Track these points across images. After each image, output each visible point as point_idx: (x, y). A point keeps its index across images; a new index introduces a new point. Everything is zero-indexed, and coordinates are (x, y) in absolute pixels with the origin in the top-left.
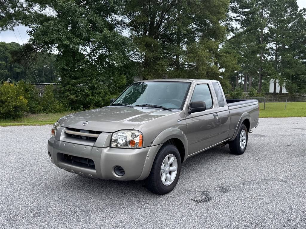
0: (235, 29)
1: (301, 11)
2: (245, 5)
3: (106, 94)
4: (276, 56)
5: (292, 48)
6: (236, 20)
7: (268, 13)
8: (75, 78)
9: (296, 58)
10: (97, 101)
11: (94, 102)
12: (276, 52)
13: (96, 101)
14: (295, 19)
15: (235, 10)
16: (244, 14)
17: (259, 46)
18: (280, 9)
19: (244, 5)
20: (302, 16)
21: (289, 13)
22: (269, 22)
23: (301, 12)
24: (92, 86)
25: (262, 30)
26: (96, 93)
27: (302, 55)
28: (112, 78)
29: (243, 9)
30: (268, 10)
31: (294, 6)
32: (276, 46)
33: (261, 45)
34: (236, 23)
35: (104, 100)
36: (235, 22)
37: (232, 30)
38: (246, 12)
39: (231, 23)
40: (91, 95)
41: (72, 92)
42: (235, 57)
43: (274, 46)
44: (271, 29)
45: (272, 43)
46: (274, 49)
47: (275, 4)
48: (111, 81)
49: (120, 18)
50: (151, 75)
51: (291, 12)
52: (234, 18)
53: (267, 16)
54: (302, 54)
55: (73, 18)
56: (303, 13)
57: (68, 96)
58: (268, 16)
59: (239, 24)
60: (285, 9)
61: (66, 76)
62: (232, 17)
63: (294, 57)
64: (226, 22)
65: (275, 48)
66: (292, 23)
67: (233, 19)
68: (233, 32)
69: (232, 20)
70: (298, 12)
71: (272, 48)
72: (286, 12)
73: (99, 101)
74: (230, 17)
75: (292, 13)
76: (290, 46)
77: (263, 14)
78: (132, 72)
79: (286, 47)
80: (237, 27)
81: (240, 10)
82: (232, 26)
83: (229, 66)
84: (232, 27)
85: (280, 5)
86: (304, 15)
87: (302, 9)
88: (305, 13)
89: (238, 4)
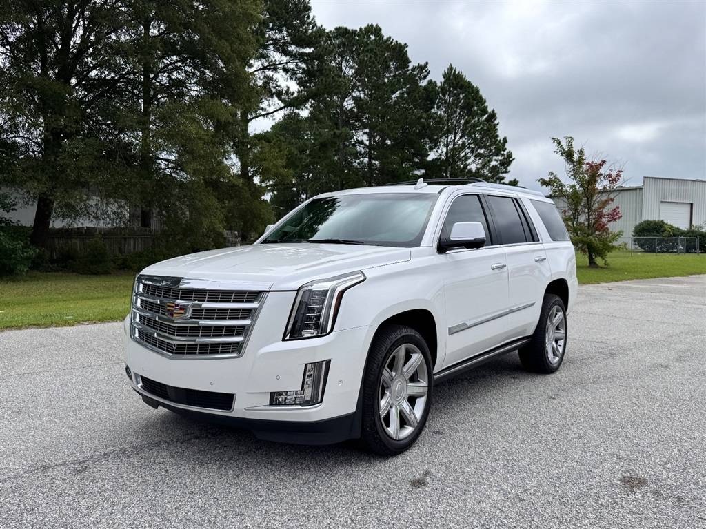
0: (284, 92)
1: (413, 69)
2: (303, 36)
4: (370, 159)
5: (398, 144)
6: (286, 70)
7: (352, 67)
9: (406, 165)
12: (370, 151)
14: (405, 86)
15: (281, 47)
16: (302, 57)
17: (335, 133)
18: (376, 60)
19: (301, 36)
20: (417, 80)
21: (391, 72)
22: (355, 87)
23: (415, 73)
25: (342, 102)
29: (300, 46)
30: (353, 60)
31: (402, 57)
32: (369, 140)
33: (339, 132)
34: (286, 77)
36: (284, 74)
37: (279, 94)
38: (306, 54)
39: (275, 76)
43: (365, 138)
44: (357, 100)
45: (361, 133)
46: (365, 145)
47: (366, 49)
51: (397, 69)
52: (280, 64)
53: (350, 73)
54: (418, 158)
56: (418, 74)
58: (353, 72)
59: (291, 79)
60: (386, 61)
62: (275, 61)
63: (402, 163)
64: (265, 72)
65: (367, 143)
66: (398, 92)
67: (279, 66)
68: (280, 99)
69: (275, 69)
70: (410, 71)
71: (361, 142)
72: (387, 68)
74: (271, 61)
75: (397, 73)
76: (394, 140)
77: (344, 68)
79: (388, 142)
80: (288, 88)
81: (293, 48)
82: (278, 84)
84: (277, 86)
85: (374, 51)
86: (420, 79)
87: (417, 65)
88: (422, 75)
89: (288, 35)
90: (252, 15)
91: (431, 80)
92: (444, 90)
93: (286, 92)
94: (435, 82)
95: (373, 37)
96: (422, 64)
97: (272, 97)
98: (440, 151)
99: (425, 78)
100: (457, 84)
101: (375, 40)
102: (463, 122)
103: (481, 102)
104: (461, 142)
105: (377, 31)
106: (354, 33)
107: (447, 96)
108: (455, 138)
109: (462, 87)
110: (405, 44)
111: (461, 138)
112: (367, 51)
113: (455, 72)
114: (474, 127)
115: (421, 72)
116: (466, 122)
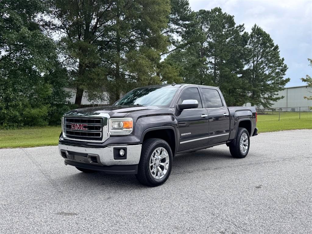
0: (176, 42)
1: (237, 27)
3: (25, 106)
4: (215, 70)
5: (229, 63)
6: (177, 32)
7: (207, 28)
9: (233, 72)
11: (9, 117)
12: (215, 66)
13: (10, 116)
14: (233, 34)
15: (176, 22)
16: (185, 26)
17: (199, 60)
18: (219, 24)
19: (185, 16)
21: (226, 29)
22: (208, 36)
23: (238, 29)
24: (7, 97)
25: (202, 44)
26: (11, 106)
28: (34, 87)
29: (183, 21)
30: (208, 24)
31: (231, 22)
32: (215, 61)
33: (202, 59)
34: (177, 35)
35: (22, 114)
37: (174, 43)
38: (187, 24)
39: (172, 35)
40: (5, 108)
42: (176, 69)
43: (213, 61)
44: (210, 43)
45: (211, 58)
46: (213, 64)
48: (33, 91)
50: (86, 84)
51: (229, 27)
52: (175, 29)
53: (206, 30)
54: (238, 69)
56: (239, 29)
58: (208, 30)
59: (180, 36)
60: (223, 24)
62: (173, 28)
63: (231, 71)
64: (168, 33)
66: (229, 38)
67: (174, 30)
68: (174, 45)
69: (173, 32)
70: (235, 28)
71: (211, 63)
72: (224, 27)
73: (15, 116)
74: (171, 29)
75: (229, 29)
76: (228, 60)
77: (203, 28)
78: (61, 81)
79: (224, 62)
80: (178, 40)
81: (181, 22)
82: (173, 38)
83: (171, 77)
85: (218, 20)
86: (240, 32)
87: (239, 25)
88: (241, 30)
89: (179, 16)
91: (246, 32)
92: (252, 36)
93: (177, 42)
94: (248, 33)
95: (217, 13)
96: (242, 24)
97: (170, 44)
98: (250, 65)
99: (242, 31)
100: (259, 33)
101: (219, 14)
102: (261, 51)
103: (271, 41)
104: (260, 61)
105: (219, 10)
106: (208, 12)
107: (254, 39)
108: (258, 58)
109: (261, 34)
110: (233, 16)
111: (260, 58)
112: (215, 20)
113: (258, 27)
114: (267, 53)
115: (241, 28)
116: (264, 51)
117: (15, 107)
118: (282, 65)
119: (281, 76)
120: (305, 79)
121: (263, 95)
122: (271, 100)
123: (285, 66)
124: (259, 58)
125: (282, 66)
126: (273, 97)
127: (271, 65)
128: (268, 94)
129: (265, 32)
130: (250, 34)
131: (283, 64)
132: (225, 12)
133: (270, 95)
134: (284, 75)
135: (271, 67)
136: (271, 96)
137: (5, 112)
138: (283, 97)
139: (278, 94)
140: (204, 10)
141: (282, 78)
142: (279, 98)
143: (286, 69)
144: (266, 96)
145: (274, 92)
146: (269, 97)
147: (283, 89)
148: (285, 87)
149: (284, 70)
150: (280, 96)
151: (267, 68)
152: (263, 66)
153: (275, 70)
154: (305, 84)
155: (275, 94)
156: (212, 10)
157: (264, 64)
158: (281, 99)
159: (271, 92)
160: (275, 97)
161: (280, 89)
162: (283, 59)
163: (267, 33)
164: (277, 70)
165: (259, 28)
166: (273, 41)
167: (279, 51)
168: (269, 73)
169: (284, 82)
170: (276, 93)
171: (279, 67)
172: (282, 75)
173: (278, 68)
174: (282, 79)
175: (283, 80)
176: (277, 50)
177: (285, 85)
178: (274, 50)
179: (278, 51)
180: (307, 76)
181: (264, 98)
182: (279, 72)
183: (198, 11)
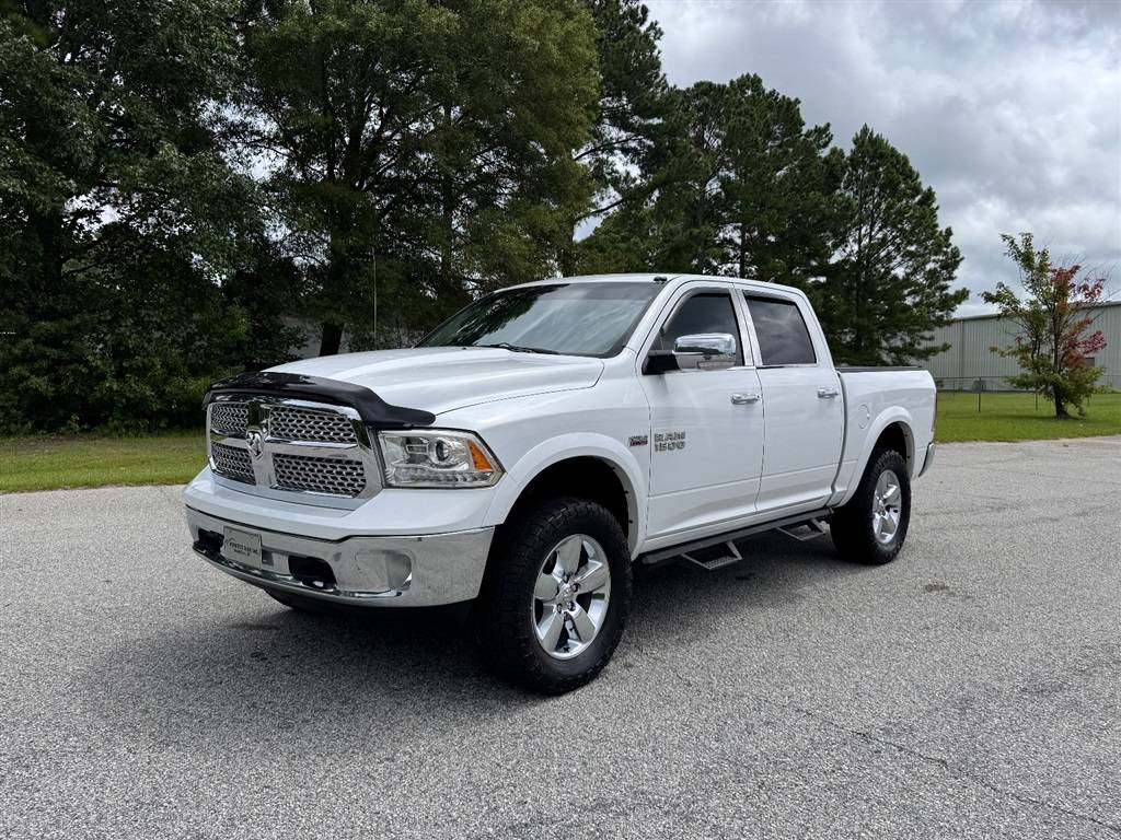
0: (622, 178)
1: (809, 134)
2: (649, 104)
3: (171, 370)
4: (743, 264)
5: (786, 242)
6: (625, 151)
7: (718, 136)
8: (50, 315)
9: (798, 271)
10: (132, 396)
11: (124, 400)
12: (743, 254)
13: (128, 399)
14: (795, 158)
15: (620, 120)
16: (648, 132)
17: (691, 233)
18: (753, 125)
19: (646, 105)
20: (814, 149)
21: (776, 139)
22: (722, 163)
23: (811, 139)
24: (120, 344)
25: (703, 186)
26: (131, 370)
27: (814, 263)
28: (196, 316)
29: (644, 117)
30: (720, 125)
31: (792, 118)
32: (742, 237)
33: (698, 231)
34: (625, 159)
35: (161, 394)
36: (622, 156)
37: (615, 182)
38: (654, 127)
39: (611, 159)
40: (114, 377)
41: (36, 365)
43: (736, 236)
44: (725, 183)
45: (730, 227)
46: (736, 245)
47: (739, 110)
48: (193, 326)
49: (231, 114)
51: (783, 135)
52: (618, 142)
53: (715, 144)
54: (815, 261)
55: (40, 97)
56: (815, 140)
57: (22, 379)
58: (720, 142)
59: (632, 162)
60: (769, 124)
61: (14, 308)
63: (792, 268)
64: (597, 155)
65: (739, 241)
66: (785, 168)
67: (616, 145)
68: (617, 189)
69: (612, 151)
70: (803, 137)
71: (731, 241)
72: (769, 135)
73: (143, 399)
74: (607, 140)
75: (785, 140)
76: (781, 235)
77: (706, 139)
78: (272, 298)
79: (771, 238)
80: (628, 174)
81: (635, 120)
82: (615, 168)
84: (613, 171)
85: (751, 112)
86: (819, 147)
87: (813, 128)
88: (822, 142)
89: (629, 102)
90: (584, 91)
91: (835, 148)
92: (855, 162)
93: (626, 178)
94: (841, 150)
95: (750, 92)
96: (822, 125)
97: (606, 187)
98: (848, 249)
99: (826, 145)
100: (875, 152)
101: (753, 96)
102: (883, 206)
103: (911, 177)
104: (880, 236)
105: (755, 82)
106: (721, 89)
107: (860, 171)
108: (872, 230)
109: (882, 156)
110: (797, 99)
111: (880, 229)
112: (740, 114)
113: (872, 134)
114: (901, 213)
115: (820, 137)
116: (889, 207)
117: (141, 372)
118: (945, 249)
119: (942, 283)
120: (994, 294)
121: (887, 340)
122: (912, 354)
123: (956, 253)
124: (876, 229)
125: (946, 253)
126: (916, 346)
127: (913, 248)
128: (902, 339)
129: (893, 149)
130: (848, 154)
131: (947, 247)
132: (771, 89)
133: (908, 340)
134: (951, 278)
135: (911, 255)
136: (912, 345)
137: (115, 387)
138: (945, 348)
139: (931, 339)
140: (710, 84)
141: (946, 287)
142: (933, 351)
143: (958, 262)
144: (897, 343)
145: (919, 330)
146: (904, 345)
147: (950, 323)
148: (955, 315)
149: (952, 262)
150: (937, 343)
151: (899, 259)
152: (889, 253)
153: (924, 264)
154: (994, 309)
155: (923, 338)
156: (732, 82)
157: (891, 248)
158: (941, 353)
159: (911, 332)
160: (925, 344)
161: (940, 322)
162: (949, 232)
163: (899, 152)
164: (930, 266)
165: (874, 136)
166: (918, 176)
167: (937, 208)
168: (907, 275)
169: (950, 302)
170: (927, 334)
171: (936, 255)
172: (945, 280)
173: (933, 258)
174: (944, 292)
175: (947, 294)
176: (931, 204)
177: (953, 311)
178: (920, 203)
179: (934, 205)
180: (1001, 285)
181: (891, 350)
182: (935, 269)
183: (692, 86)
